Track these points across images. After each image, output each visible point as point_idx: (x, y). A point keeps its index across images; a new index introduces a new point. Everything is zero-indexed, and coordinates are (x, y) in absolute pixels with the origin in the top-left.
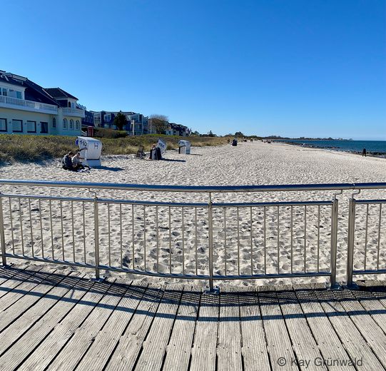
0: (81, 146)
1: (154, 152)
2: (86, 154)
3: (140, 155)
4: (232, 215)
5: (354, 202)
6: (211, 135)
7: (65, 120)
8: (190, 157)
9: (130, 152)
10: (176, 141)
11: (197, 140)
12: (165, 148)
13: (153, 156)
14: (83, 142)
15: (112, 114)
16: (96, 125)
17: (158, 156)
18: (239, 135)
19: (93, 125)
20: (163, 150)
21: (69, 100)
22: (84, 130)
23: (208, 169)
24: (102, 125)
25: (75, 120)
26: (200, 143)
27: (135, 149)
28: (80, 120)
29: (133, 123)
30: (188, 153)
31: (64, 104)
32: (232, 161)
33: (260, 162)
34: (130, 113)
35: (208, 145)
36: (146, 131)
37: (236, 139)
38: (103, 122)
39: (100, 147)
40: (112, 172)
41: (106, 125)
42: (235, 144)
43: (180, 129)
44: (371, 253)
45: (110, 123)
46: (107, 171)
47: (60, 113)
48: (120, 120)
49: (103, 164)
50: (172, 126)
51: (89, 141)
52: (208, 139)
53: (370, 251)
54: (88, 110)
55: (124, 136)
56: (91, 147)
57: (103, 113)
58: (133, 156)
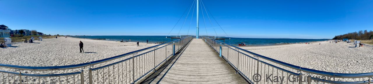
0: (5, 40)
1: (30, 41)
2: (7, 43)
3: (26, 42)
4: (49, 63)
5: (91, 70)
6: (50, 35)
7: (5, 33)
8: (42, 42)
9: (22, 41)
10: (38, 37)
11: (45, 37)
12: (34, 39)
13: (30, 42)
14: (6, 39)
15: (19, 30)
16: (14, 34)
17: (31, 42)
18: (58, 35)
19: (13, 34)
20: (33, 40)
21: (6, 28)
22: (10, 35)
23: (46, 45)
24: (16, 34)
25: (8, 33)
26: (45, 38)
27: (24, 40)
28: (9, 33)
29: (26, 32)
30: (42, 40)
31: (4, 29)
32: (55, 43)
33: (63, 43)
34: (25, 30)
35: (48, 38)
36: (30, 34)
37: (57, 36)
38: (16, 33)
39: (11, 40)
40: (14, 48)
41: (17, 34)
42: (56, 38)
43: (41, 34)
44: (100, 74)
45: (18, 33)
46: (12, 48)
47: (4, 31)
48: (22, 32)
49: (12, 45)
50: (39, 33)
51: (8, 39)
52: (49, 36)
53: (100, 73)
54: (12, 30)
55: (22, 36)
56: (8, 41)
57: (16, 30)
58: (23, 42)
